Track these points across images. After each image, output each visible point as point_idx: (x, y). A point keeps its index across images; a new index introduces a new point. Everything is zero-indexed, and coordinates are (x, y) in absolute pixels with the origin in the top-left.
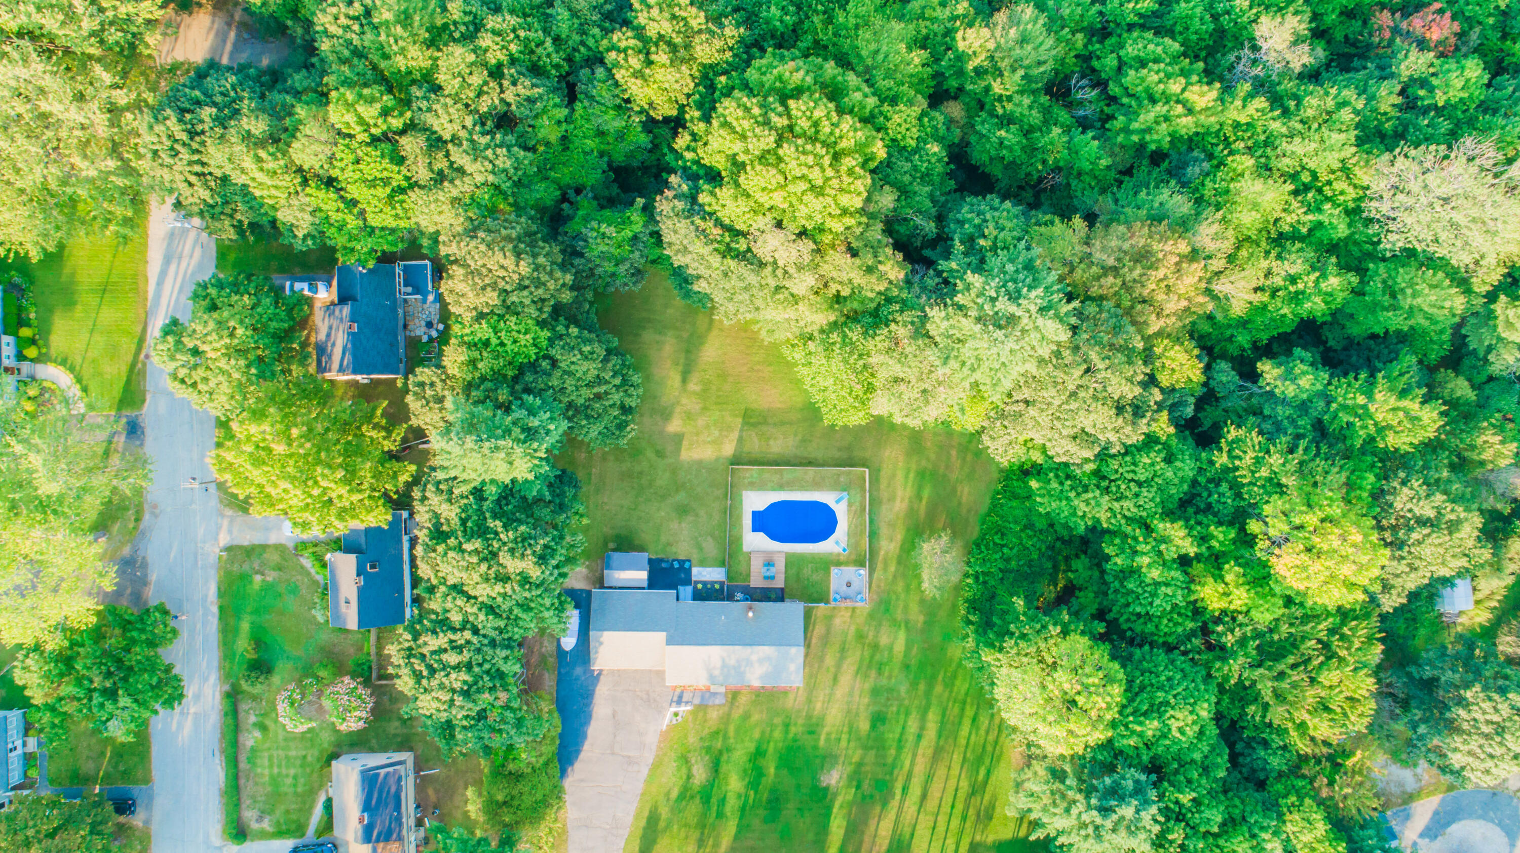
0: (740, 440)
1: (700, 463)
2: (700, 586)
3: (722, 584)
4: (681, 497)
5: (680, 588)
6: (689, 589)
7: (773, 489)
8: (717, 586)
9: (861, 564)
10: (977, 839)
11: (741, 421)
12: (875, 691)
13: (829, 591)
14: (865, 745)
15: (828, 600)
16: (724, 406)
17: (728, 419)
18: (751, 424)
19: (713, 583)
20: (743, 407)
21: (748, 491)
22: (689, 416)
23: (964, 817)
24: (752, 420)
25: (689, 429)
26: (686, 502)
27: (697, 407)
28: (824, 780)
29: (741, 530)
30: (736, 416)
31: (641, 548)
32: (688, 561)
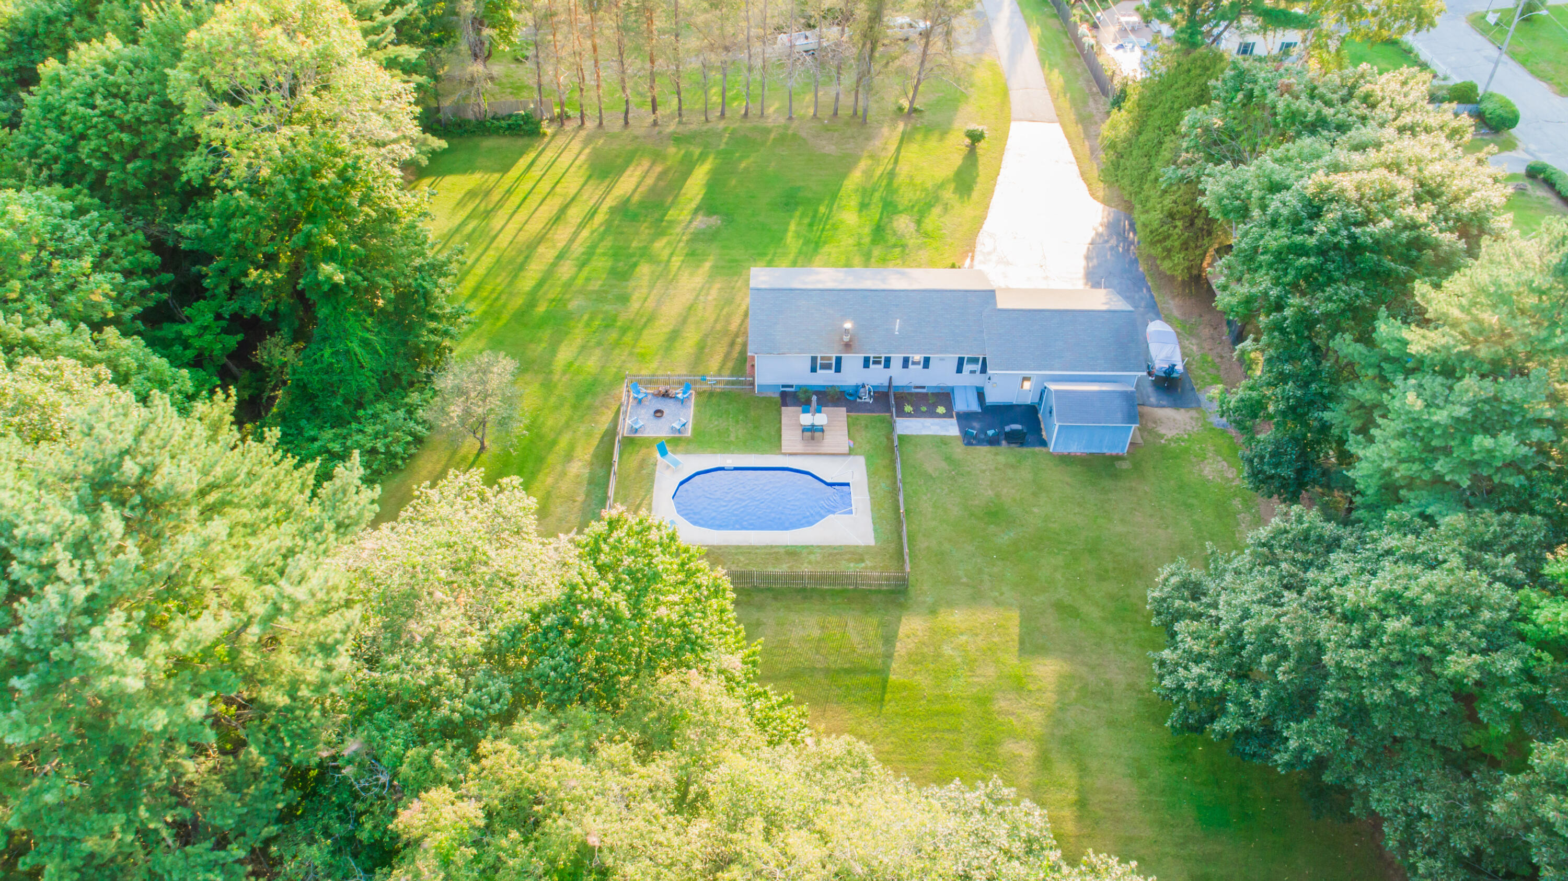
0: (889, 639)
1: (976, 597)
2: (941, 410)
3: (901, 413)
4: (1005, 538)
5: (975, 407)
6: (960, 405)
7: (810, 549)
8: (908, 409)
9: (630, 442)
10: (497, 176)
11: (892, 677)
12: (624, 299)
13: (697, 405)
14: (645, 253)
15: (699, 394)
16: (937, 707)
17: (922, 681)
18: (865, 670)
19: (917, 414)
20: (888, 708)
21: (861, 543)
22: (1019, 687)
23: (509, 192)
24: (865, 678)
25: (1011, 660)
26: (992, 528)
27: (1003, 704)
28: (715, 221)
29: (872, 488)
30: (905, 687)
31: (1066, 460)
32: (969, 444)
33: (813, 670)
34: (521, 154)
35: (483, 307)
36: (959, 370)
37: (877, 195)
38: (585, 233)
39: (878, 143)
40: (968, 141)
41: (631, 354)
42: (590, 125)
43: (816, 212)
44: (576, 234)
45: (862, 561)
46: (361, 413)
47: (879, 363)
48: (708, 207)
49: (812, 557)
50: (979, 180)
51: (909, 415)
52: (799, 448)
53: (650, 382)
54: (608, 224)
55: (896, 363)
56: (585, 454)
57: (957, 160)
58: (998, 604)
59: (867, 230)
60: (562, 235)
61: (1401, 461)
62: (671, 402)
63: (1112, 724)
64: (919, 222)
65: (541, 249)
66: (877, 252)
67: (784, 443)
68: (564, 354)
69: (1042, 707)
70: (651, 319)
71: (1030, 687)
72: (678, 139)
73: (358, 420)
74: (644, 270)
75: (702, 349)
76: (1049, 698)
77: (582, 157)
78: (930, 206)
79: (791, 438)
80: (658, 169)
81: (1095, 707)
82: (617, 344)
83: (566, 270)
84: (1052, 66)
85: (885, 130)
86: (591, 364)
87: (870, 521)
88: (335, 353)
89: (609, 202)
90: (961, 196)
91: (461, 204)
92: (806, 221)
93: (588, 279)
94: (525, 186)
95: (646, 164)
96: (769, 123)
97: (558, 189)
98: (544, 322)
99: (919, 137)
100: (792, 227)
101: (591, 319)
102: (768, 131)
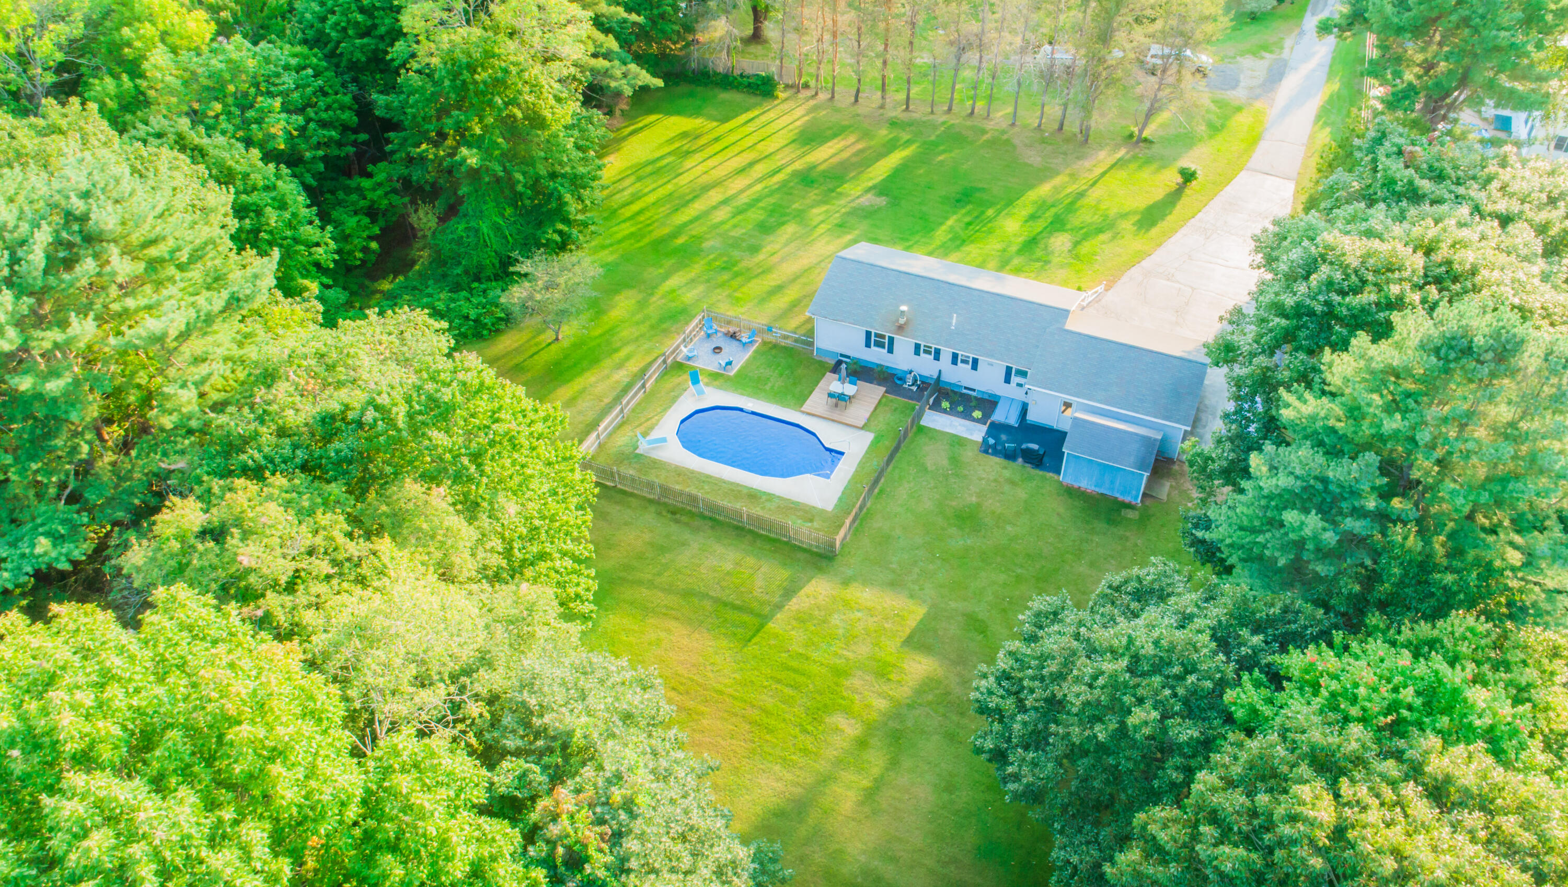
0: (789, 592)
1: (895, 584)
2: (977, 414)
3: (936, 406)
4: (959, 542)
5: (1013, 421)
6: (998, 416)
7: (770, 497)
8: (945, 404)
9: (677, 366)
10: (715, 124)
11: (770, 625)
12: (754, 249)
13: (756, 352)
14: (800, 216)
15: (764, 343)
16: (794, 664)
17: (796, 638)
18: (751, 612)
19: (952, 412)
20: (752, 649)
21: (819, 505)
22: (881, 672)
23: (716, 140)
24: (746, 618)
25: (890, 649)
26: (953, 531)
27: (856, 682)
28: (882, 201)
29: (862, 464)
30: (776, 636)
31: (1071, 492)
32: (986, 452)
33: (705, 596)
34: (747, 110)
35: (633, 229)
36: (1007, 380)
37: (1053, 211)
38: (759, 187)
39: (1087, 164)
40: (1180, 180)
41: (729, 296)
42: (823, 96)
43: (983, 213)
44: (750, 186)
45: (811, 521)
46: (475, 285)
47: (929, 353)
48: (881, 189)
49: (768, 505)
50: (1169, 218)
51: (944, 411)
52: (819, 411)
53: (729, 323)
54: (784, 184)
55: (946, 357)
56: (633, 366)
57: (1158, 194)
58: (912, 596)
59: (1020, 240)
60: (739, 183)
61: (1241, 528)
62: (735, 343)
63: (951, 737)
64: (1077, 244)
65: (712, 193)
66: (1016, 261)
67: (808, 402)
68: (674, 281)
69: (891, 699)
70: (767, 271)
71: (891, 677)
72: (894, 124)
73: (471, 290)
74: (790, 229)
75: (794, 306)
76: (903, 693)
77: (798, 123)
78: (1100, 231)
79: (817, 400)
80: (860, 146)
81: (944, 715)
82: (721, 285)
83: (721, 215)
84: (1326, 124)
85: (1102, 154)
86: (689, 296)
87: (841, 489)
88: (467, 229)
89: (798, 166)
90: (1139, 229)
91: (671, 141)
92: (967, 219)
93: (735, 226)
94: (732, 138)
95: (852, 139)
96: (989, 125)
97: (759, 147)
98: (676, 251)
99: (1132, 166)
100: (950, 222)
101: (715, 260)
102: (984, 132)
